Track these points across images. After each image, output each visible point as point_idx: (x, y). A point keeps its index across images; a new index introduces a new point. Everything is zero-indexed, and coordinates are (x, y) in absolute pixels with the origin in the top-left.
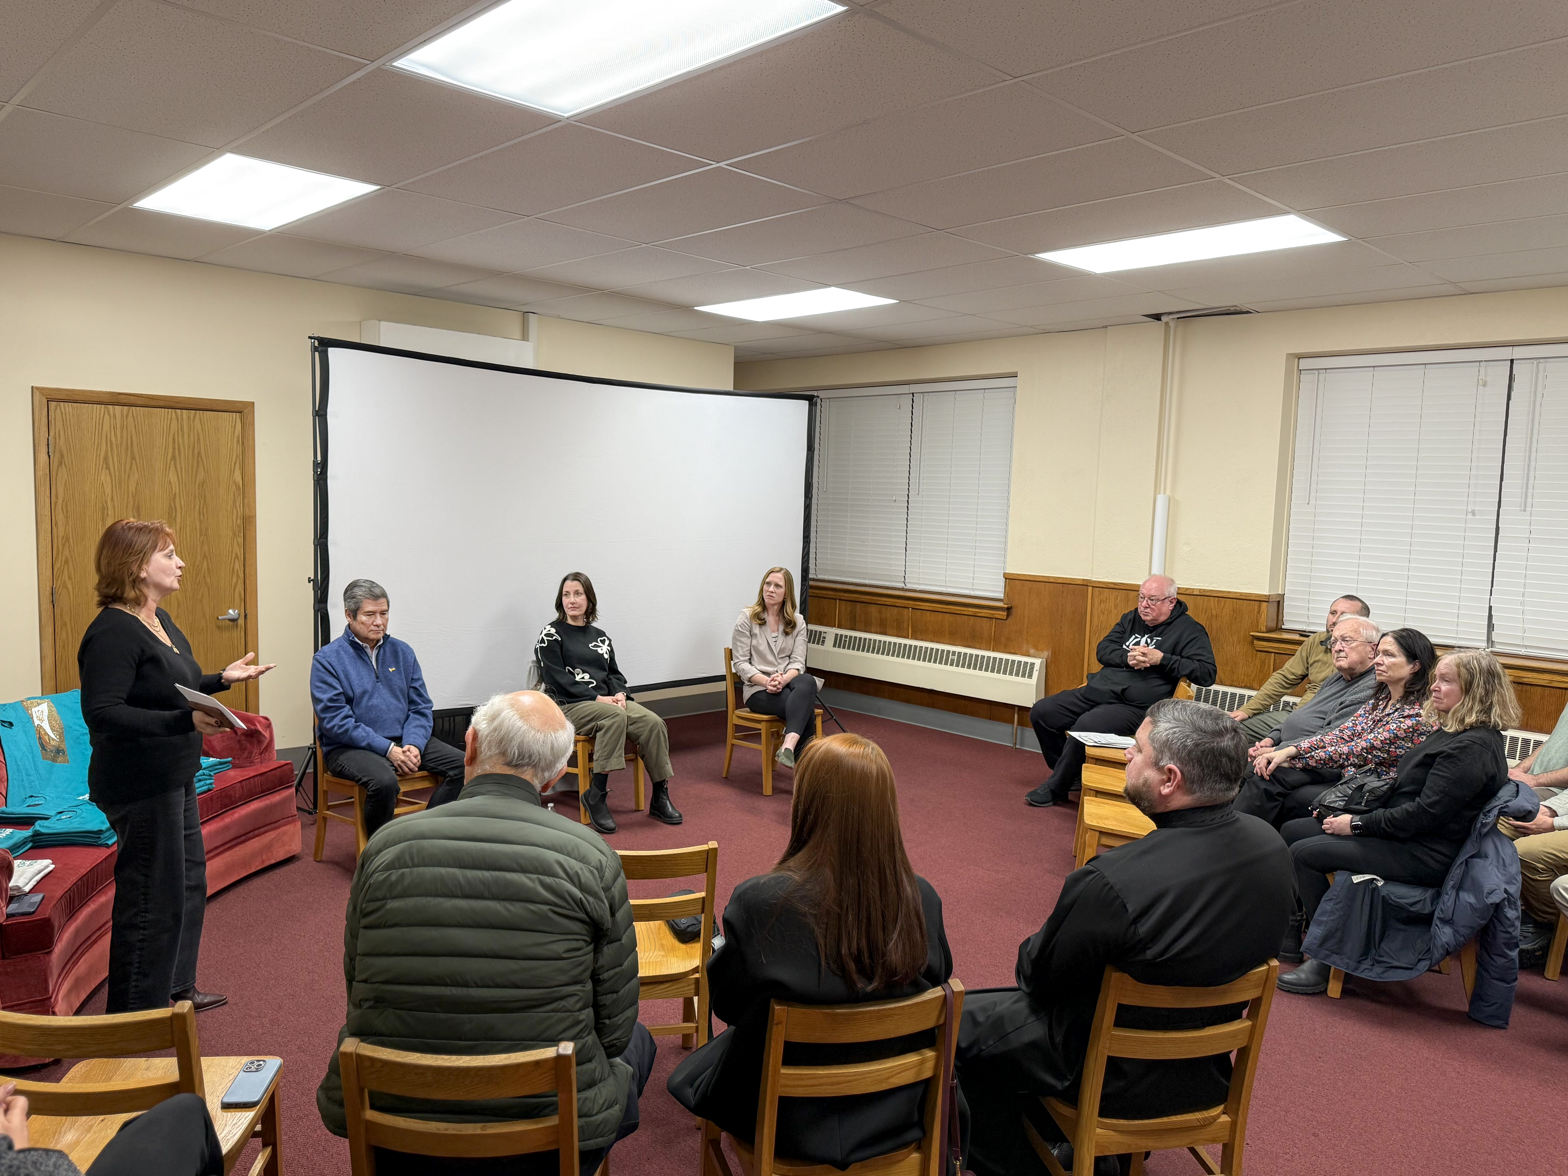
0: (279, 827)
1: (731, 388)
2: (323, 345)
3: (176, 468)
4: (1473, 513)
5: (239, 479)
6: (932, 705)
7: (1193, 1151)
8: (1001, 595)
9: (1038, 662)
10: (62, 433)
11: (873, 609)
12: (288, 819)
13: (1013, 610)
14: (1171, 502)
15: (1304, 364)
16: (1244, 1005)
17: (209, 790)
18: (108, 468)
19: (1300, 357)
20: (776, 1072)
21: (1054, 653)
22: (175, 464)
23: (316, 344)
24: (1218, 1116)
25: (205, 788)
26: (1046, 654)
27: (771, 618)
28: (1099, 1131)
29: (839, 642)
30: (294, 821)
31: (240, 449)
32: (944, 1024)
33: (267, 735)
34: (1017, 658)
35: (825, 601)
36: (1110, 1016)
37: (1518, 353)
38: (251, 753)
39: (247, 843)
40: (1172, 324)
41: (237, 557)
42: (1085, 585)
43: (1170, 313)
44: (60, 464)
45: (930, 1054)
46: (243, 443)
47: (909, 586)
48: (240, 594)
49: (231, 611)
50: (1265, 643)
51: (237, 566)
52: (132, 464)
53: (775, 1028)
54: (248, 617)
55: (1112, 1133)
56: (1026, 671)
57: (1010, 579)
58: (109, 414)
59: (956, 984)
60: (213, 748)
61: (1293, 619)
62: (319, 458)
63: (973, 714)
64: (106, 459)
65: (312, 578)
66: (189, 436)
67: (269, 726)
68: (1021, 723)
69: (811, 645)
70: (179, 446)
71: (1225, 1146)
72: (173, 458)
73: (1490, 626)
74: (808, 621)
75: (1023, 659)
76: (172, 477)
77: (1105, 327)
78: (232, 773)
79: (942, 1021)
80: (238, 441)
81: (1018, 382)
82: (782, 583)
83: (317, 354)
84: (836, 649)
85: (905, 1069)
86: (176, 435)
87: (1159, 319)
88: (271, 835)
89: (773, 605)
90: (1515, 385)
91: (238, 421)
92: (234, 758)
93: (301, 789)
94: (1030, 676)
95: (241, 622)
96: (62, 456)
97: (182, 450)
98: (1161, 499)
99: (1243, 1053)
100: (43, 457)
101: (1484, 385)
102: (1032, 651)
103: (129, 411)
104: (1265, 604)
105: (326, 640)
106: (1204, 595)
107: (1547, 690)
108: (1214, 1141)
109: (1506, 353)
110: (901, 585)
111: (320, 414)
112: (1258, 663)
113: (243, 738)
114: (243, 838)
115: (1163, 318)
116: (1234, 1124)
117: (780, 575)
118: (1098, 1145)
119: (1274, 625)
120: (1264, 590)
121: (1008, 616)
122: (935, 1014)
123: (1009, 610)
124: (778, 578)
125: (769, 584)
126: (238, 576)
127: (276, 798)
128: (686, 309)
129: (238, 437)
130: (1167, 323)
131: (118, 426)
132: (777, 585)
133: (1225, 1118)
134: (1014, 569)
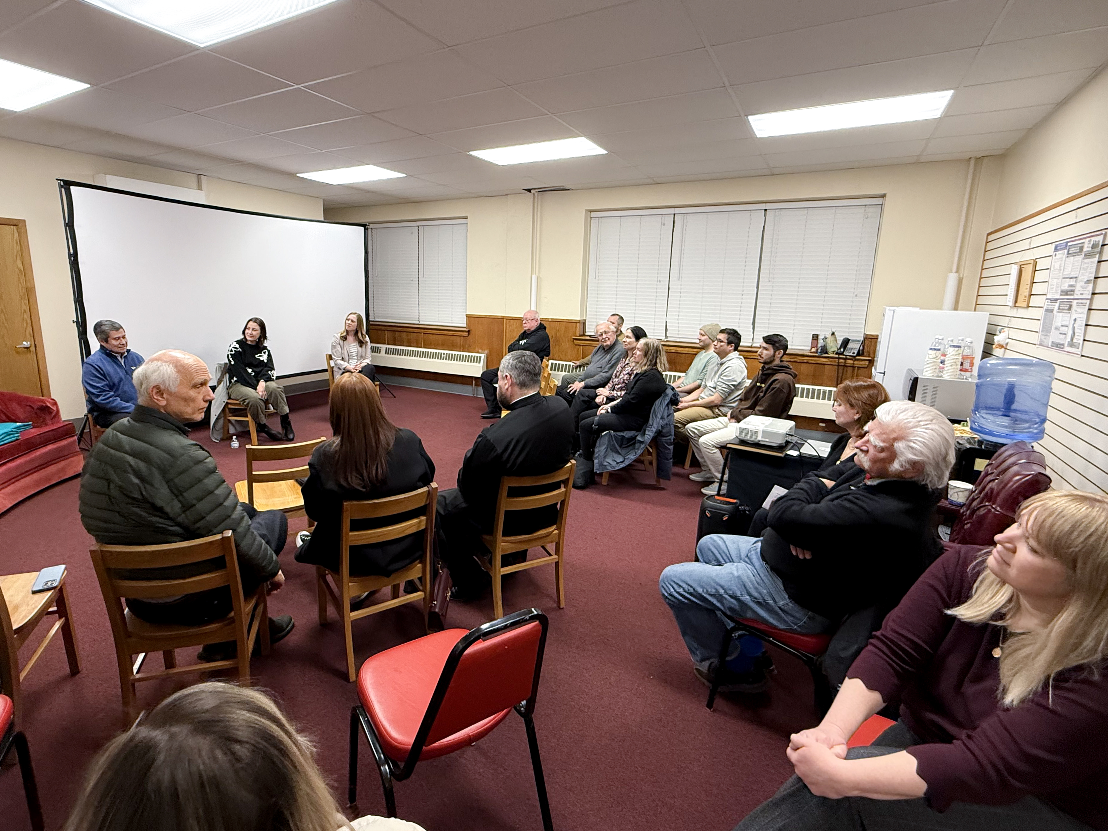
0: (68, 458)
1: (322, 219)
2: (67, 185)
4: (660, 281)
5: (20, 266)
6: (435, 380)
7: (543, 547)
8: (465, 325)
9: (483, 356)
11: (404, 335)
12: (75, 454)
13: (471, 332)
14: (538, 279)
15: (593, 214)
16: (563, 482)
17: (17, 440)
19: (591, 211)
20: (347, 534)
21: (490, 351)
23: (62, 183)
24: (553, 531)
25: (15, 438)
26: (486, 352)
27: (351, 338)
28: (503, 544)
29: (387, 351)
30: (79, 454)
31: (18, 248)
32: (429, 504)
33: (54, 408)
34: (473, 354)
35: (380, 332)
36: (505, 492)
37: (677, 211)
38: (45, 419)
39: (48, 468)
40: (536, 194)
41: (25, 311)
42: (503, 318)
43: (535, 189)
45: (423, 518)
46: (20, 244)
47: (421, 323)
48: (30, 334)
49: (24, 343)
50: (579, 341)
51: (25, 316)
53: (345, 514)
54: (37, 346)
55: (508, 544)
56: (478, 360)
57: (468, 317)
59: (434, 485)
60: (19, 418)
61: (590, 331)
62: (72, 251)
63: (455, 382)
65: (75, 320)
67: (55, 404)
68: (476, 385)
69: (374, 354)
71: (556, 543)
73: (666, 330)
74: (371, 342)
75: (476, 355)
77: (506, 195)
78: (33, 430)
79: (428, 502)
80: (17, 243)
81: (468, 221)
82: (355, 320)
83: (63, 190)
84: (387, 355)
85: (411, 526)
87: (530, 192)
88: (63, 464)
89: (351, 331)
90: (675, 225)
91: (16, 231)
92: (33, 422)
93: (82, 439)
94: (479, 363)
95: (33, 349)
98: (534, 277)
99: (563, 502)
101: (664, 225)
102: (480, 351)
104: (578, 324)
105: (88, 353)
106: (554, 321)
107: (687, 355)
108: (552, 542)
109: (672, 211)
110: (417, 322)
111: (70, 225)
112: (576, 351)
113: (38, 411)
114: (45, 466)
115: (532, 191)
116: (560, 533)
117: (355, 316)
118: (503, 550)
119: (582, 333)
120: (578, 318)
121: (469, 334)
122: (425, 500)
123: (469, 332)
124: (354, 317)
125: (348, 320)
126: (27, 323)
127: (64, 443)
128: (292, 175)
129: (17, 241)
130: (534, 194)
132: (352, 321)
133: (556, 532)
134: (470, 313)
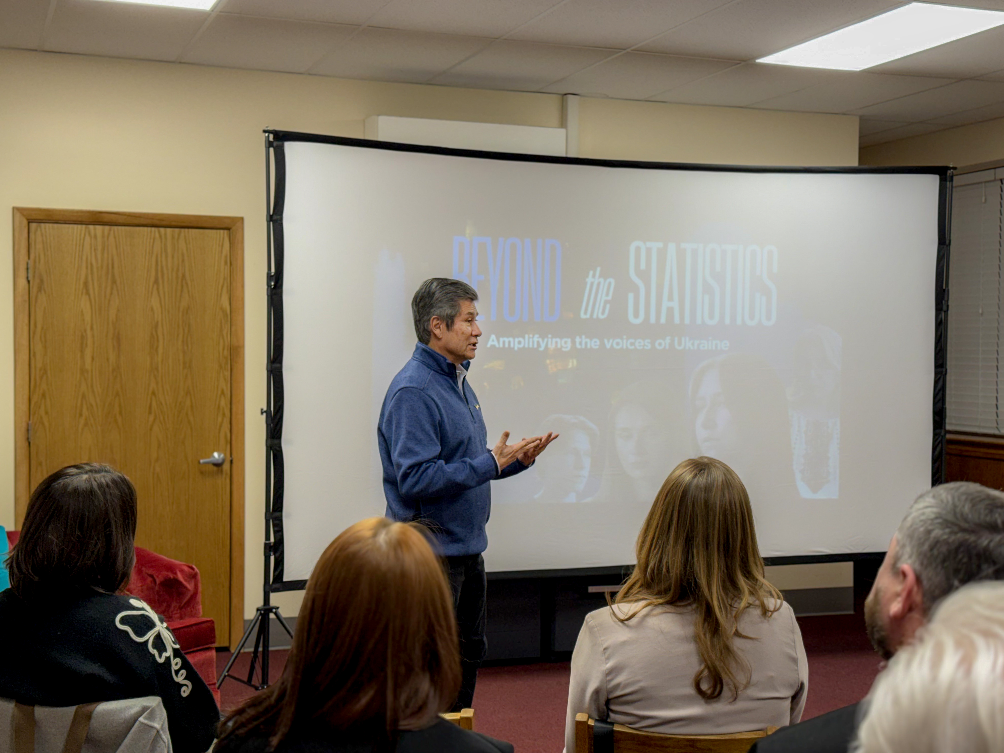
2: (283, 139)
3: (158, 292)
5: (225, 303)
10: (42, 257)
18: (88, 293)
22: (158, 289)
23: (271, 137)
31: (227, 271)
33: (190, 586)
38: (169, 606)
41: (223, 393)
44: (40, 289)
46: (231, 264)
48: (226, 437)
49: (216, 455)
51: (223, 403)
52: (112, 289)
54: (234, 461)
58: (90, 234)
62: (273, 270)
64: (86, 284)
65: (265, 409)
66: (173, 257)
70: (162, 267)
72: (156, 282)
76: (155, 302)
80: (226, 263)
83: (272, 150)
86: (159, 256)
91: (227, 239)
95: (226, 467)
96: (42, 281)
97: (165, 272)
100: (22, 282)
103: (110, 230)
126: (224, 415)
129: (226, 257)
131: (100, 248)
